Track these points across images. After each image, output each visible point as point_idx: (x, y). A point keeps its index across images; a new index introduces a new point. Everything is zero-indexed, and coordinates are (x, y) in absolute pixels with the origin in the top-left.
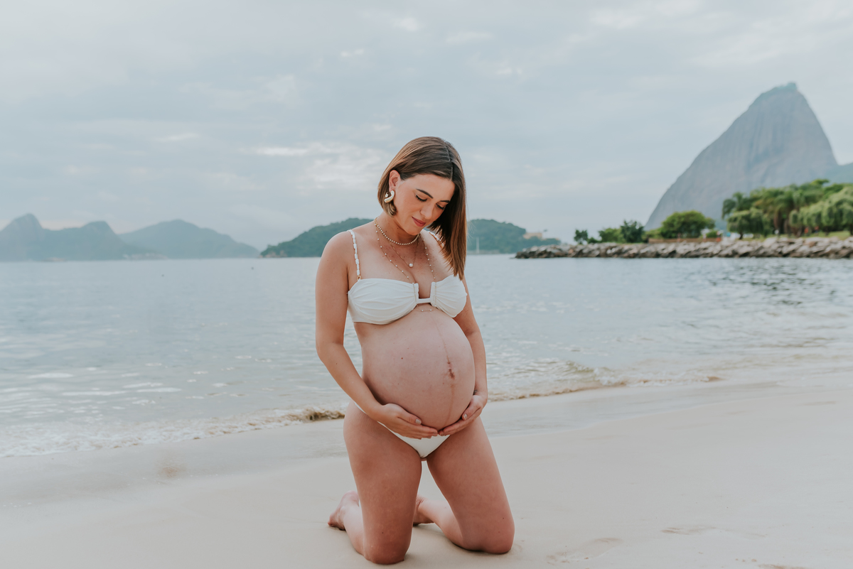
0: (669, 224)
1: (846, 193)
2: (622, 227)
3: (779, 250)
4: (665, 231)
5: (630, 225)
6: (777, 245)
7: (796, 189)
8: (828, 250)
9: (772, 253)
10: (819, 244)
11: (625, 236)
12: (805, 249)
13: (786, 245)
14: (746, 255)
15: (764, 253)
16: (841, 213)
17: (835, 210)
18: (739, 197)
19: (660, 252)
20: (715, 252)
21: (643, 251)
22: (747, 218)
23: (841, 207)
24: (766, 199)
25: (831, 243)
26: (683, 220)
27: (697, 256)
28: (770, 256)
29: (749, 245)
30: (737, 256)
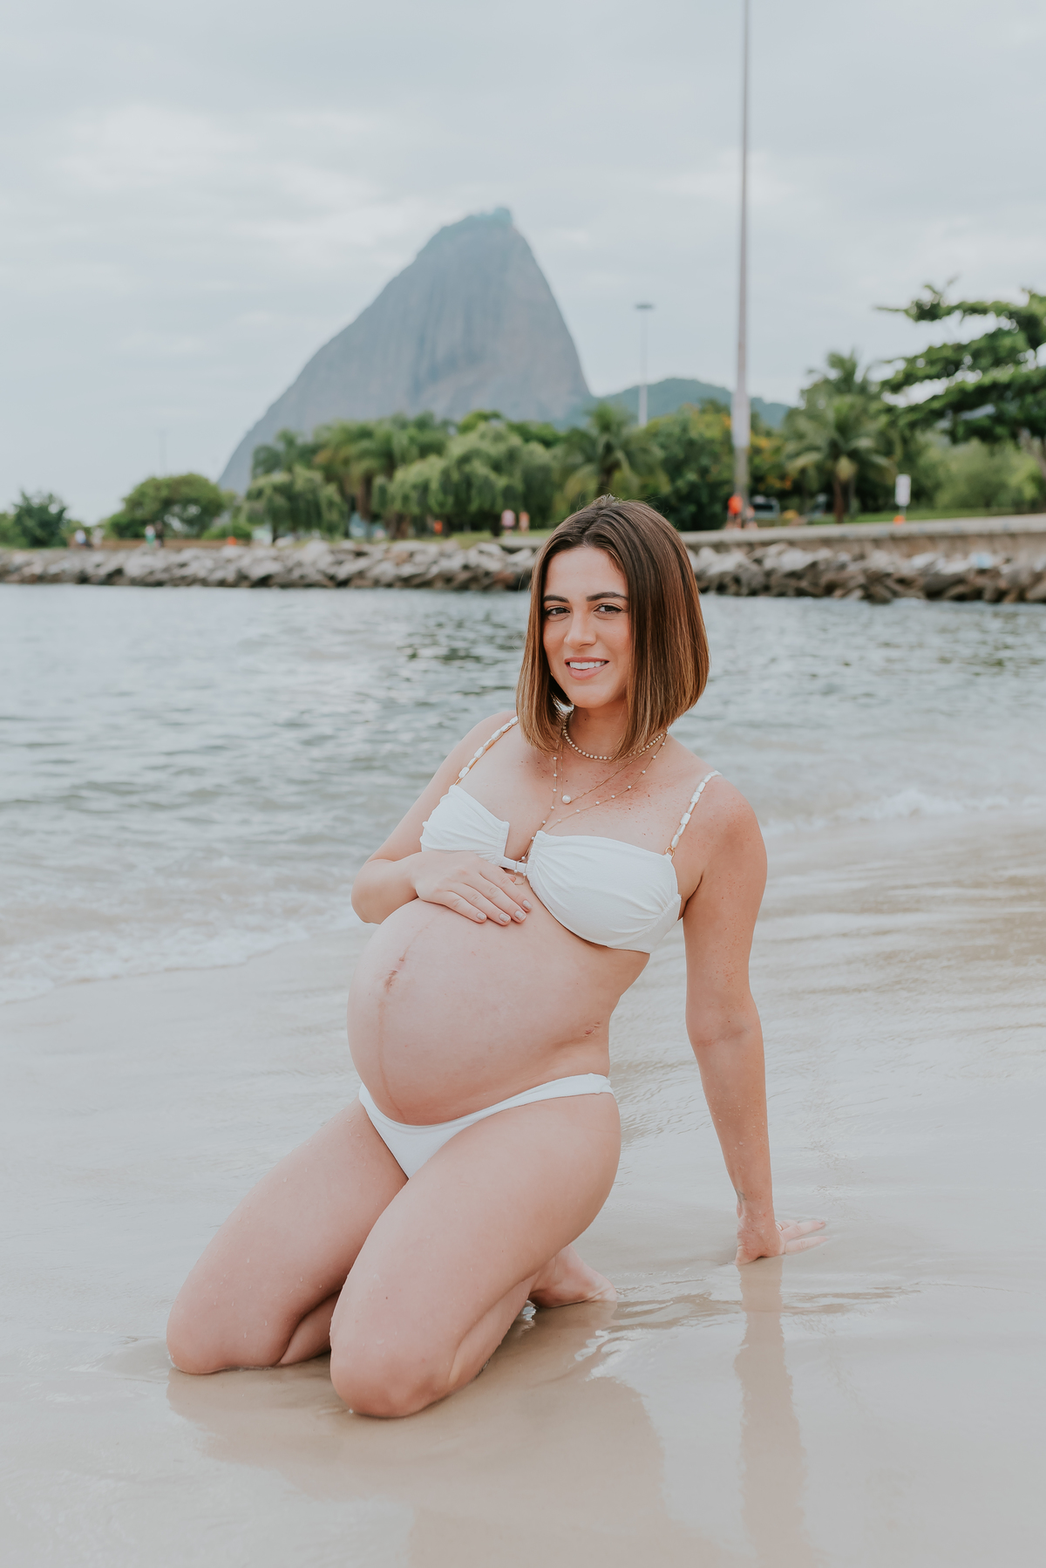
0: (135, 502)
1: (483, 436)
2: (16, 506)
3: (332, 571)
4: (124, 521)
5: (36, 502)
6: (329, 559)
7: (403, 425)
8: (435, 570)
9: (315, 577)
10: (418, 558)
11: (26, 532)
12: (387, 570)
13: (350, 557)
14: (264, 582)
15: (302, 577)
16: (468, 482)
17: (455, 476)
18: (289, 441)
19: (90, 570)
20: (202, 574)
21: (53, 569)
22: (285, 490)
23: (467, 468)
24: (339, 446)
25: (443, 555)
26: (164, 493)
27: (159, 584)
28: (308, 585)
29: (275, 559)
30: (246, 583)
